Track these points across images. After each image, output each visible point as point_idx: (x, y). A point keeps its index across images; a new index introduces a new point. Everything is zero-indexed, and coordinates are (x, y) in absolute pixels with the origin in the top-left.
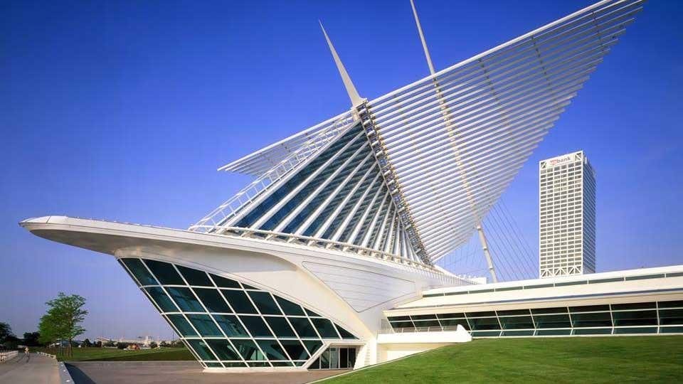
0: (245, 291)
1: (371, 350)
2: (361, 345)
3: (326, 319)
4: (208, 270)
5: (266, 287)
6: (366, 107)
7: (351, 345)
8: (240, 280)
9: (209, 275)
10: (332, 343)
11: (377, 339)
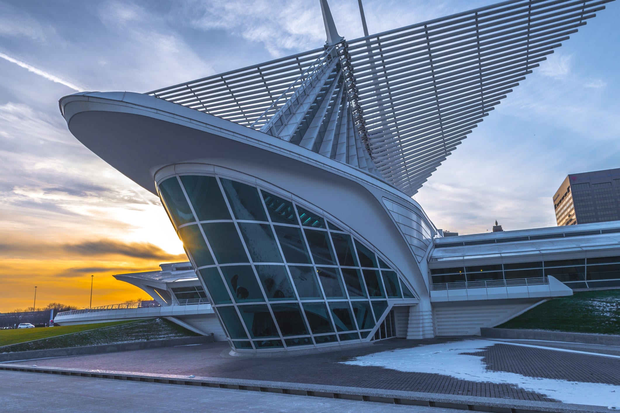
1: (425, 312)
2: (413, 305)
3: (393, 272)
4: (296, 201)
5: (349, 228)
6: (343, 45)
7: (407, 305)
8: (327, 217)
9: (296, 207)
10: (395, 304)
11: (430, 297)
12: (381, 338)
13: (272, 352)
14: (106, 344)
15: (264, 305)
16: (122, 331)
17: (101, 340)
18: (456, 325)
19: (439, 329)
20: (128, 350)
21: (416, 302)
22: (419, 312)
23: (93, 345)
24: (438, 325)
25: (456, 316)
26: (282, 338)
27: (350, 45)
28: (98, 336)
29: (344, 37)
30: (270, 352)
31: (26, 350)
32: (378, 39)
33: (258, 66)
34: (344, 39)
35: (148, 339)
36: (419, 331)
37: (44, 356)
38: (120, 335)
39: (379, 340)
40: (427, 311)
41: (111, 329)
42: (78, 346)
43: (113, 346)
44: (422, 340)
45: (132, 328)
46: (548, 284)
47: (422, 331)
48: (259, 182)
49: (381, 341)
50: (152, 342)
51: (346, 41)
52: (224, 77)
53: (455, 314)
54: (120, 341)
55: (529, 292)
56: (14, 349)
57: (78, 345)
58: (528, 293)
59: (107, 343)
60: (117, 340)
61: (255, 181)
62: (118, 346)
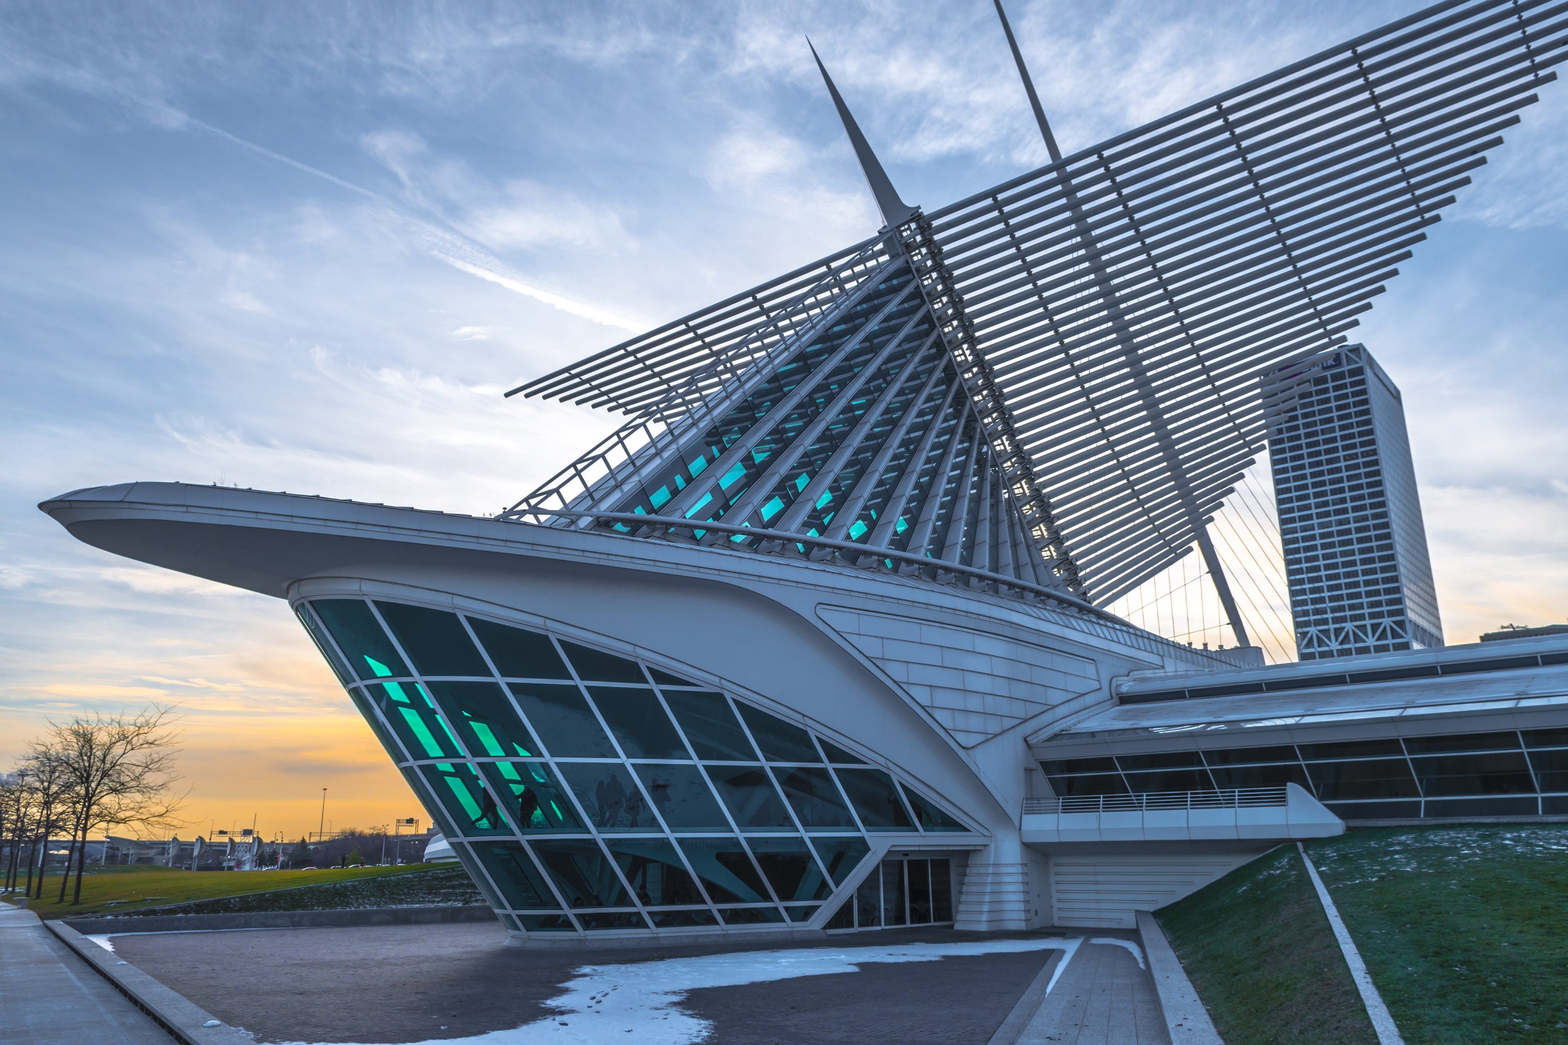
0: (657, 689)
1: (1007, 865)
2: (973, 848)
3: (878, 770)
4: (556, 632)
5: (717, 680)
6: (919, 227)
7: (946, 848)
8: (645, 658)
9: (559, 644)
10: (893, 846)
11: (1020, 829)
12: (886, 925)
13: (555, 940)
14: (375, 908)
15: (590, 840)
16: (424, 883)
17: (369, 900)
18: (1097, 901)
19: (1060, 909)
20: (418, 922)
21: (980, 841)
22: (988, 865)
23: (348, 909)
24: (1059, 901)
25: (1099, 878)
26: (569, 912)
27: (935, 223)
28: (367, 891)
29: (919, 207)
30: (550, 940)
31: (217, 912)
32: (995, 199)
33: (752, 293)
34: (920, 211)
35: (466, 902)
36: (981, 912)
37: (247, 924)
38: (414, 890)
39: (878, 928)
40: (1013, 865)
41: (403, 878)
42: (318, 909)
43: (385, 912)
44: (985, 932)
45: (448, 879)
46: (1285, 805)
47: (988, 912)
48: (458, 601)
49: (883, 930)
50: (475, 908)
51: (925, 214)
52: (691, 324)
53: (1095, 874)
54: (407, 903)
55: (1238, 824)
56: (200, 908)
57: (319, 907)
58: (1236, 826)
59: (379, 906)
60: (401, 902)
61: (450, 601)
62: (395, 913)
